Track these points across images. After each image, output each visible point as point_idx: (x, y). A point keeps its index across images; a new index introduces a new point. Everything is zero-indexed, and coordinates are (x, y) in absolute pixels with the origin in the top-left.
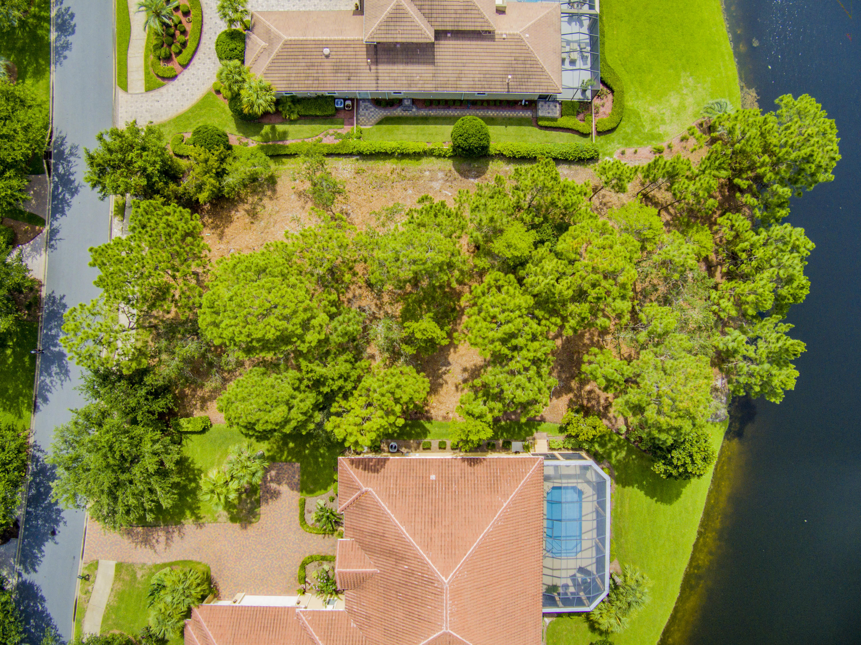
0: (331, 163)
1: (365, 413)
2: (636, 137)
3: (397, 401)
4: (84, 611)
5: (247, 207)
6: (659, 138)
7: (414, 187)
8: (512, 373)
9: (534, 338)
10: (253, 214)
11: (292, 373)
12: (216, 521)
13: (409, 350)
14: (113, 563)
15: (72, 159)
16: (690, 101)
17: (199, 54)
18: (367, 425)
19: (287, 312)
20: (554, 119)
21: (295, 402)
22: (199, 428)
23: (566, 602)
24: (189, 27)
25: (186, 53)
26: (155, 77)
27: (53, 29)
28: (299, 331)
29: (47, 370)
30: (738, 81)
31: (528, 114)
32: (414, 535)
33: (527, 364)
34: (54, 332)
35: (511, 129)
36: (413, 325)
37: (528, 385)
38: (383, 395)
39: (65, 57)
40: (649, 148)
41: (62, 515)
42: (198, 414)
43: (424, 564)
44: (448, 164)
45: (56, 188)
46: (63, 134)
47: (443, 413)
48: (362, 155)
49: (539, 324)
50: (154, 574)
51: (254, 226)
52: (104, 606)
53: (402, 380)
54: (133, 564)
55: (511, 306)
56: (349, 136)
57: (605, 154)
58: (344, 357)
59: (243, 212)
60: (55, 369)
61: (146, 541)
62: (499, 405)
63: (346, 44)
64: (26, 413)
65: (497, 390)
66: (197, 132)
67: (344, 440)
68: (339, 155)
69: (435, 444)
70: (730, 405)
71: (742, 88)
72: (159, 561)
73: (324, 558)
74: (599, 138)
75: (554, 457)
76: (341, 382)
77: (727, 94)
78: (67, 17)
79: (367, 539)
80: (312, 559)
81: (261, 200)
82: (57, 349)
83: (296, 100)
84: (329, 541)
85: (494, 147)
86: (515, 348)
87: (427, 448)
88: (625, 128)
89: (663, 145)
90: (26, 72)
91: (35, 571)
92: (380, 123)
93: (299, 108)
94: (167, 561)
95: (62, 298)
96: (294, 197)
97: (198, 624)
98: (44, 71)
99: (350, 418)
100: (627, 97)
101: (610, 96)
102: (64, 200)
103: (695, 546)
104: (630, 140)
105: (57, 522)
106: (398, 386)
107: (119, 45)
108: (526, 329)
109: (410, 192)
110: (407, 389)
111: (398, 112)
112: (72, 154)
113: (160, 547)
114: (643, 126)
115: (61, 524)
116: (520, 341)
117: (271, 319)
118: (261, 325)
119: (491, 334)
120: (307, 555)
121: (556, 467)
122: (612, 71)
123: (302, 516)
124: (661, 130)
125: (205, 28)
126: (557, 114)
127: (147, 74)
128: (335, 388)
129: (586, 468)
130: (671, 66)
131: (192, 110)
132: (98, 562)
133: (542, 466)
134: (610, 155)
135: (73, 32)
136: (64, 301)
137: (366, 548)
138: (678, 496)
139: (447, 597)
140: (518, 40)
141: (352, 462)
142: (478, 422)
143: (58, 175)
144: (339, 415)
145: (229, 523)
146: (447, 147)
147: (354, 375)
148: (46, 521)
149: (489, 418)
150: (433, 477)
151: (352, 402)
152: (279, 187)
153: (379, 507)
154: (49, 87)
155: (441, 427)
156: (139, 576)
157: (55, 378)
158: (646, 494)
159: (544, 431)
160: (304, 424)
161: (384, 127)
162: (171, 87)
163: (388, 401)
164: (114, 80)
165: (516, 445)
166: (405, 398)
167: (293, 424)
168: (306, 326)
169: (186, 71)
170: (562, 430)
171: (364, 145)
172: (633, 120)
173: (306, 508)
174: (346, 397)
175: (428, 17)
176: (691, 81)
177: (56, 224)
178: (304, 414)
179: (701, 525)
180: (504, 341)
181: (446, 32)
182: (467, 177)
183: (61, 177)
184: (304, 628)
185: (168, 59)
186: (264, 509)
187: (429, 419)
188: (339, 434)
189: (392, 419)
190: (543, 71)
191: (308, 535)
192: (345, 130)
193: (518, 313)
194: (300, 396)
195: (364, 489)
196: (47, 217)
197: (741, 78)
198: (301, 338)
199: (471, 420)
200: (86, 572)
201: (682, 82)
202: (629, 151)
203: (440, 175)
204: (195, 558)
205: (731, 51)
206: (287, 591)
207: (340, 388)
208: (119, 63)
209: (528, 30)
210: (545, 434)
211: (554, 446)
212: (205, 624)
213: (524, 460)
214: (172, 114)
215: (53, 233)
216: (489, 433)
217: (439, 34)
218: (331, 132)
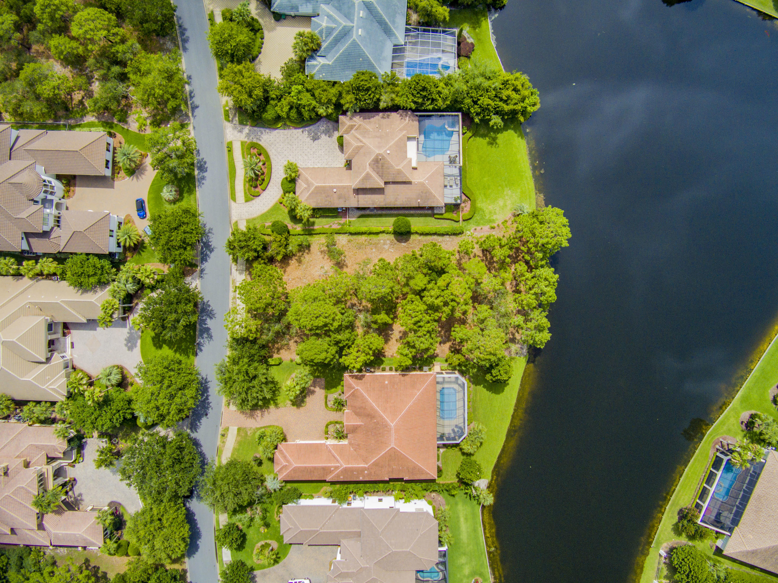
0: (337, 237)
1: (357, 354)
2: (482, 222)
3: (370, 349)
4: (222, 451)
5: (296, 258)
6: (493, 221)
7: (376, 247)
8: (420, 337)
9: (428, 322)
10: (300, 261)
11: (327, 339)
12: (285, 406)
13: (375, 326)
14: (236, 428)
15: (210, 235)
16: (509, 202)
17: (270, 184)
18: (358, 360)
19: (327, 315)
20: (442, 214)
21: (329, 350)
22: (277, 363)
23: (448, 439)
24: (265, 171)
25: (265, 183)
26: (249, 196)
27: (196, 169)
28: (331, 322)
29: (201, 335)
30: (534, 190)
31: (430, 212)
32: (378, 407)
33: (425, 333)
34: (204, 318)
35: (422, 219)
36: (376, 317)
37: (425, 342)
38: (365, 347)
39: (203, 184)
40: (488, 226)
41: (211, 404)
42: (276, 356)
43: (383, 418)
44: (392, 237)
45: (202, 248)
46: (205, 223)
47: (391, 353)
48: (351, 234)
49: (430, 316)
50: (256, 432)
51: (301, 268)
52: (232, 448)
53: (372, 340)
54: (246, 428)
55: (417, 310)
56: (344, 224)
57: (466, 230)
58: (348, 331)
59: (294, 261)
60: (205, 335)
61: (252, 416)
62: (414, 350)
63: (344, 187)
64: (191, 356)
65: (413, 344)
66: (273, 225)
67: (348, 366)
68: (340, 233)
69: (387, 368)
70: (529, 349)
71: (536, 194)
72: (258, 426)
73: (337, 422)
74: (464, 222)
75: (442, 373)
76: (347, 342)
77: (528, 197)
78: (203, 163)
79: (358, 410)
80: (331, 423)
81: (303, 254)
82: (206, 326)
83: (319, 209)
84: (339, 414)
85: (413, 229)
86: (420, 327)
87: (384, 370)
88: (477, 217)
89: (495, 225)
90: (183, 191)
91: (197, 432)
92: (360, 217)
93: (321, 212)
94: (262, 426)
95: (208, 302)
96: (319, 253)
97: (281, 452)
98: (193, 190)
99: (351, 357)
100: (477, 202)
101: (469, 202)
102: (206, 255)
103: (513, 416)
104: (479, 223)
105: (208, 408)
106: (371, 343)
107: (231, 179)
108: (424, 319)
109: (374, 250)
110: (375, 344)
111: (368, 212)
112: (209, 232)
113: (259, 419)
114: (485, 216)
115: (210, 409)
116: (422, 324)
117: (321, 318)
118: (317, 321)
119: (409, 322)
120: (329, 421)
121: (444, 378)
122: (470, 190)
123: (326, 402)
124: (494, 217)
125: (273, 171)
126: (444, 212)
127: (245, 193)
128: (345, 344)
129: (457, 378)
130: (500, 185)
131: (268, 212)
132: (229, 428)
133: (435, 377)
134: (469, 230)
135: (206, 171)
136: (209, 303)
137: (357, 414)
138: (503, 391)
139: (393, 431)
140: (422, 184)
141: (350, 376)
142: (405, 358)
143: (203, 242)
144: (346, 355)
145: (292, 407)
146: (391, 229)
147: (352, 338)
148: (203, 408)
149: (410, 356)
150: (386, 382)
151: (351, 350)
152: (312, 248)
153: (363, 396)
154: (196, 200)
155: (390, 360)
156: (249, 433)
157: (206, 340)
158: (487, 390)
159: (438, 361)
160: (332, 360)
161: (361, 219)
162: (257, 200)
163: (367, 349)
164: (229, 196)
165: (425, 368)
166: (374, 348)
167: (328, 359)
168: (333, 320)
169: (265, 192)
170: (446, 361)
171: (352, 229)
172: (481, 213)
173: (328, 399)
174: (349, 348)
175: (381, 176)
176: (509, 192)
177: (203, 266)
178: (333, 355)
179: (515, 406)
180: (415, 324)
181: (389, 182)
182: (400, 242)
183: (205, 243)
184: (330, 451)
185: (256, 187)
186: (307, 399)
187: (384, 356)
188: (347, 363)
189: (368, 357)
190: (434, 196)
191: (329, 412)
192: (342, 221)
193: (420, 313)
194: (331, 348)
195: (356, 388)
196: (198, 263)
197: (536, 188)
198: (331, 324)
199: (403, 357)
200: (223, 433)
201: (505, 193)
202: (479, 228)
203: (388, 242)
204: (276, 424)
205: (531, 175)
206: (319, 438)
207: (347, 344)
208: (231, 188)
209: (427, 179)
210: (439, 363)
211: (443, 368)
212: (285, 451)
213: (427, 375)
214: (259, 213)
215: (202, 271)
216: (410, 362)
217: (386, 183)
218: (336, 222)
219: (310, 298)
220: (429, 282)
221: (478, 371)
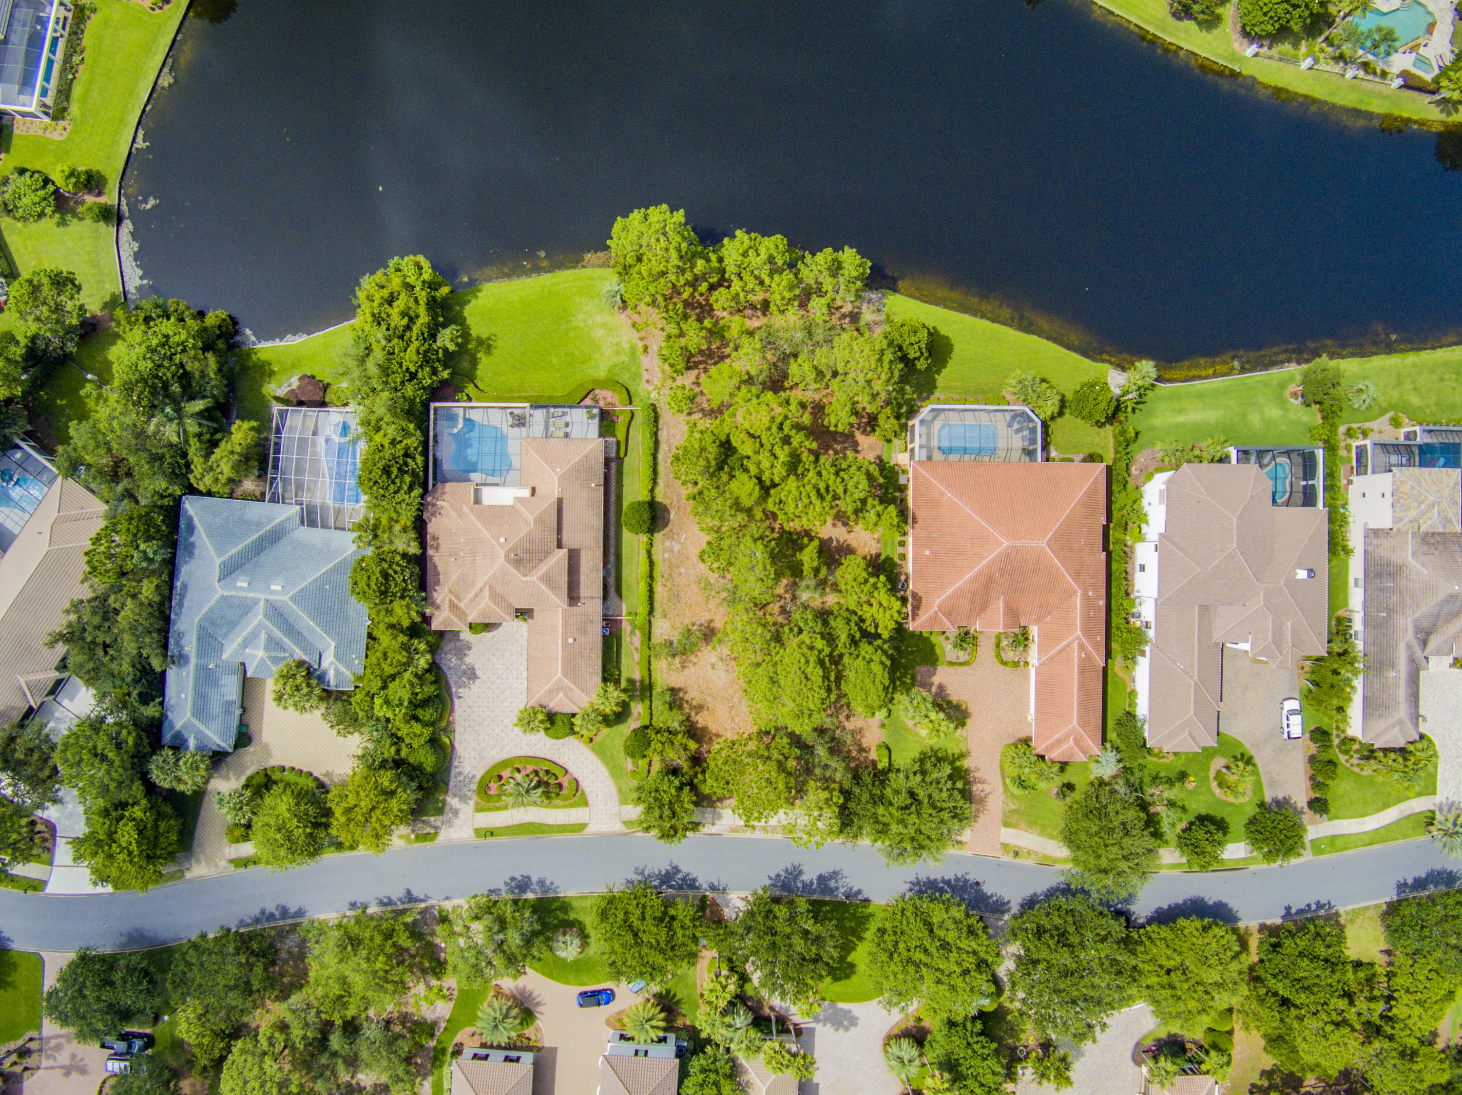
0: (656, 639)
1: (876, 605)
2: (634, 369)
3: (866, 581)
4: (1046, 857)
5: (693, 714)
6: (633, 348)
7: (677, 567)
8: (845, 491)
9: (819, 474)
10: (700, 708)
11: (846, 659)
12: (966, 739)
13: (824, 571)
14: (1003, 830)
15: (647, 872)
16: (599, 318)
17: (555, 759)
18: (885, 604)
19: (803, 660)
20: (618, 443)
21: (868, 656)
22: (886, 752)
23: (1033, 441)
24: (530, 768)
25: (555, 769)
26: (576, 798)
27: (525, 896)
28: (816, 652)
29: (832, 891)
30: (577, 271)
31: (614, 465)
32: (972, 569)
33: (839, 480)
34: (801, 885)
35: (626, 481)
36: (807, 568)
37: (855, 479)
38: (862, 591)
39: (552, 883)
40: (643, 357)
41: (960, 876)
42: (873, 755)
43: (993, 561)
44: (658, 536)
45: (672, 887)
46: (625, 881)
47: (874, 543)
48: (651, 612)
49: (808, 470)
50: (1012, 794)
51: (711, 706)
52: (1041, 839)
53: (850, 577)
54: (1004, 812)
55: (797, 494)
56: (633, 624)
57: (649, 398)
58: (832, 622)
59: (698, 717)
60: (832, 884)
61: (982, 801)
62: (870, 500)
63: (566, 623)
64: (870, 910)
65: (859, 503)
66: (632, 755)
67: (896, 622)
68: (650, 632)
69: (900, 550)
70: (871, 289)
71: (583, 266)
72: (1001, 789)
73: (998, 646)
74: (635, 402)
75: (912, 450)
76: (852, 624)
77: (590, 282)
78: (513, 883)
79: (977, 606)
80: (998, 656)
81: (688, 702)
82: (815, 881)
83: (605, 669)
84: (982, 640)
85: (644, 496)
86: (827, 488)
87: (903, 557)
88: (625, 378)
89: (641, 345)
90: (565, 920)
91: (1009, 901)
92: (620, 595)
93: (609, 667)
94: (1001, 782)
95: (771, 878)
96: (686, 672)
97: (1050, 747)
98: (564, 902)
99: (880, 617)
100: (596, 377)
101: (597, 392)
102: (683, 879)
103: (993, 321)
104: (636, 375)
105: (966, 881)
106: (855, 580)
108: (813, 481)
109: (683, 570)
110: (857, 573)
111: (612, 580)
112: (642, 873)
113: (987, 788)
114: (623, 363)
115: (967, 877)
116: (822, 486)
117: (809, 671)
118: (813, 678)
119: (818, 509)
120: (995, 659)
121: (921, 447)
122: (575, 390)
123: (960, 664)
124: (626, 346)
125: (531, 754)
126: (614, 439)
127: (571, 806)
128: (856, 628)
129: (922, 422)
130: (567, 334)
131: (607, 764)
132: (1003, 843)
133: (920, 462)
134: (649, 393)
135: (528, 877)
136: (774, 876)
137: (984, 608)
138: (947, 338)
139: (1018, 543)
140: (563, 478)
141: (914, 619)
142: (883, 517)
143: (661, 885)
144: (876, 627)
145: (967, 727)
146: (644, 538)
147: (846, 614)
148: (966, 890)
149: (880, 508)
150: (928, 552)
151: (867, 616)
152: (676, 685)
153: (951, 596)
154: (582, 897)
155: (886, 545)
156: (1014, 807)
157: (840, 883)
158: (945, 367)
159: (890, 456)
160: (885, 652)
161: (624, 592)
162: (583, 784)
163: (867, 588)
164: (576, 836)
165: (902, 480)
166: (865, 574)
167: (884, 659)
168: (811, 648)
169: (570, 770)
170: (889, 441)
171: (643, 610)
172: (617, 371)
173: (954, 660)
174: (863, 621)
175: (547, 554)
176: (580, 316)
177: (705, 886)
178: (876, 650)
179: (975, 315)
180: (822, 498)
181: (558, 539)
182: (669, 521)
183: (663, 882)
184: (1051, 658)
185: (560, 786)
186: (954, 698)
187: (878, 555)
188: (891, 625)
189: (880, 585)
190: (585, 456)
191: (978, 659)
192: (626, 628)
193: (802, 489)
194: (863, 652)
195: (936, 608)
196: (699, 894)
197: (574, 268)
198: (820, 652)
199: (882, 522)
200: (1011, 854)
201: (581, 324)
202: (646, 375)
203: (667, 543)
204: (998, 757)
205: (549, 275)
206: (1026, 678)
207: (857, 624)
208: (561, 832)
209: (554, 469)
210: (893, 455)
211: (904, 448)
212: (1049, 742)
213: (915, 477)
214: (609, 781)
215: (713, 888)
216: (891, 508)
217: (560, 546)
218: (629, 639)
219: (770, 690)
220: (746, 470)
221: (908, 382)
